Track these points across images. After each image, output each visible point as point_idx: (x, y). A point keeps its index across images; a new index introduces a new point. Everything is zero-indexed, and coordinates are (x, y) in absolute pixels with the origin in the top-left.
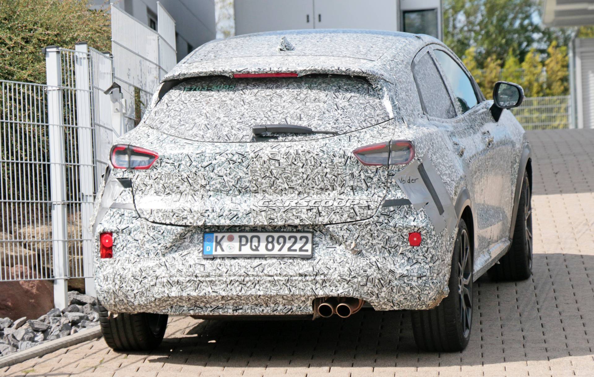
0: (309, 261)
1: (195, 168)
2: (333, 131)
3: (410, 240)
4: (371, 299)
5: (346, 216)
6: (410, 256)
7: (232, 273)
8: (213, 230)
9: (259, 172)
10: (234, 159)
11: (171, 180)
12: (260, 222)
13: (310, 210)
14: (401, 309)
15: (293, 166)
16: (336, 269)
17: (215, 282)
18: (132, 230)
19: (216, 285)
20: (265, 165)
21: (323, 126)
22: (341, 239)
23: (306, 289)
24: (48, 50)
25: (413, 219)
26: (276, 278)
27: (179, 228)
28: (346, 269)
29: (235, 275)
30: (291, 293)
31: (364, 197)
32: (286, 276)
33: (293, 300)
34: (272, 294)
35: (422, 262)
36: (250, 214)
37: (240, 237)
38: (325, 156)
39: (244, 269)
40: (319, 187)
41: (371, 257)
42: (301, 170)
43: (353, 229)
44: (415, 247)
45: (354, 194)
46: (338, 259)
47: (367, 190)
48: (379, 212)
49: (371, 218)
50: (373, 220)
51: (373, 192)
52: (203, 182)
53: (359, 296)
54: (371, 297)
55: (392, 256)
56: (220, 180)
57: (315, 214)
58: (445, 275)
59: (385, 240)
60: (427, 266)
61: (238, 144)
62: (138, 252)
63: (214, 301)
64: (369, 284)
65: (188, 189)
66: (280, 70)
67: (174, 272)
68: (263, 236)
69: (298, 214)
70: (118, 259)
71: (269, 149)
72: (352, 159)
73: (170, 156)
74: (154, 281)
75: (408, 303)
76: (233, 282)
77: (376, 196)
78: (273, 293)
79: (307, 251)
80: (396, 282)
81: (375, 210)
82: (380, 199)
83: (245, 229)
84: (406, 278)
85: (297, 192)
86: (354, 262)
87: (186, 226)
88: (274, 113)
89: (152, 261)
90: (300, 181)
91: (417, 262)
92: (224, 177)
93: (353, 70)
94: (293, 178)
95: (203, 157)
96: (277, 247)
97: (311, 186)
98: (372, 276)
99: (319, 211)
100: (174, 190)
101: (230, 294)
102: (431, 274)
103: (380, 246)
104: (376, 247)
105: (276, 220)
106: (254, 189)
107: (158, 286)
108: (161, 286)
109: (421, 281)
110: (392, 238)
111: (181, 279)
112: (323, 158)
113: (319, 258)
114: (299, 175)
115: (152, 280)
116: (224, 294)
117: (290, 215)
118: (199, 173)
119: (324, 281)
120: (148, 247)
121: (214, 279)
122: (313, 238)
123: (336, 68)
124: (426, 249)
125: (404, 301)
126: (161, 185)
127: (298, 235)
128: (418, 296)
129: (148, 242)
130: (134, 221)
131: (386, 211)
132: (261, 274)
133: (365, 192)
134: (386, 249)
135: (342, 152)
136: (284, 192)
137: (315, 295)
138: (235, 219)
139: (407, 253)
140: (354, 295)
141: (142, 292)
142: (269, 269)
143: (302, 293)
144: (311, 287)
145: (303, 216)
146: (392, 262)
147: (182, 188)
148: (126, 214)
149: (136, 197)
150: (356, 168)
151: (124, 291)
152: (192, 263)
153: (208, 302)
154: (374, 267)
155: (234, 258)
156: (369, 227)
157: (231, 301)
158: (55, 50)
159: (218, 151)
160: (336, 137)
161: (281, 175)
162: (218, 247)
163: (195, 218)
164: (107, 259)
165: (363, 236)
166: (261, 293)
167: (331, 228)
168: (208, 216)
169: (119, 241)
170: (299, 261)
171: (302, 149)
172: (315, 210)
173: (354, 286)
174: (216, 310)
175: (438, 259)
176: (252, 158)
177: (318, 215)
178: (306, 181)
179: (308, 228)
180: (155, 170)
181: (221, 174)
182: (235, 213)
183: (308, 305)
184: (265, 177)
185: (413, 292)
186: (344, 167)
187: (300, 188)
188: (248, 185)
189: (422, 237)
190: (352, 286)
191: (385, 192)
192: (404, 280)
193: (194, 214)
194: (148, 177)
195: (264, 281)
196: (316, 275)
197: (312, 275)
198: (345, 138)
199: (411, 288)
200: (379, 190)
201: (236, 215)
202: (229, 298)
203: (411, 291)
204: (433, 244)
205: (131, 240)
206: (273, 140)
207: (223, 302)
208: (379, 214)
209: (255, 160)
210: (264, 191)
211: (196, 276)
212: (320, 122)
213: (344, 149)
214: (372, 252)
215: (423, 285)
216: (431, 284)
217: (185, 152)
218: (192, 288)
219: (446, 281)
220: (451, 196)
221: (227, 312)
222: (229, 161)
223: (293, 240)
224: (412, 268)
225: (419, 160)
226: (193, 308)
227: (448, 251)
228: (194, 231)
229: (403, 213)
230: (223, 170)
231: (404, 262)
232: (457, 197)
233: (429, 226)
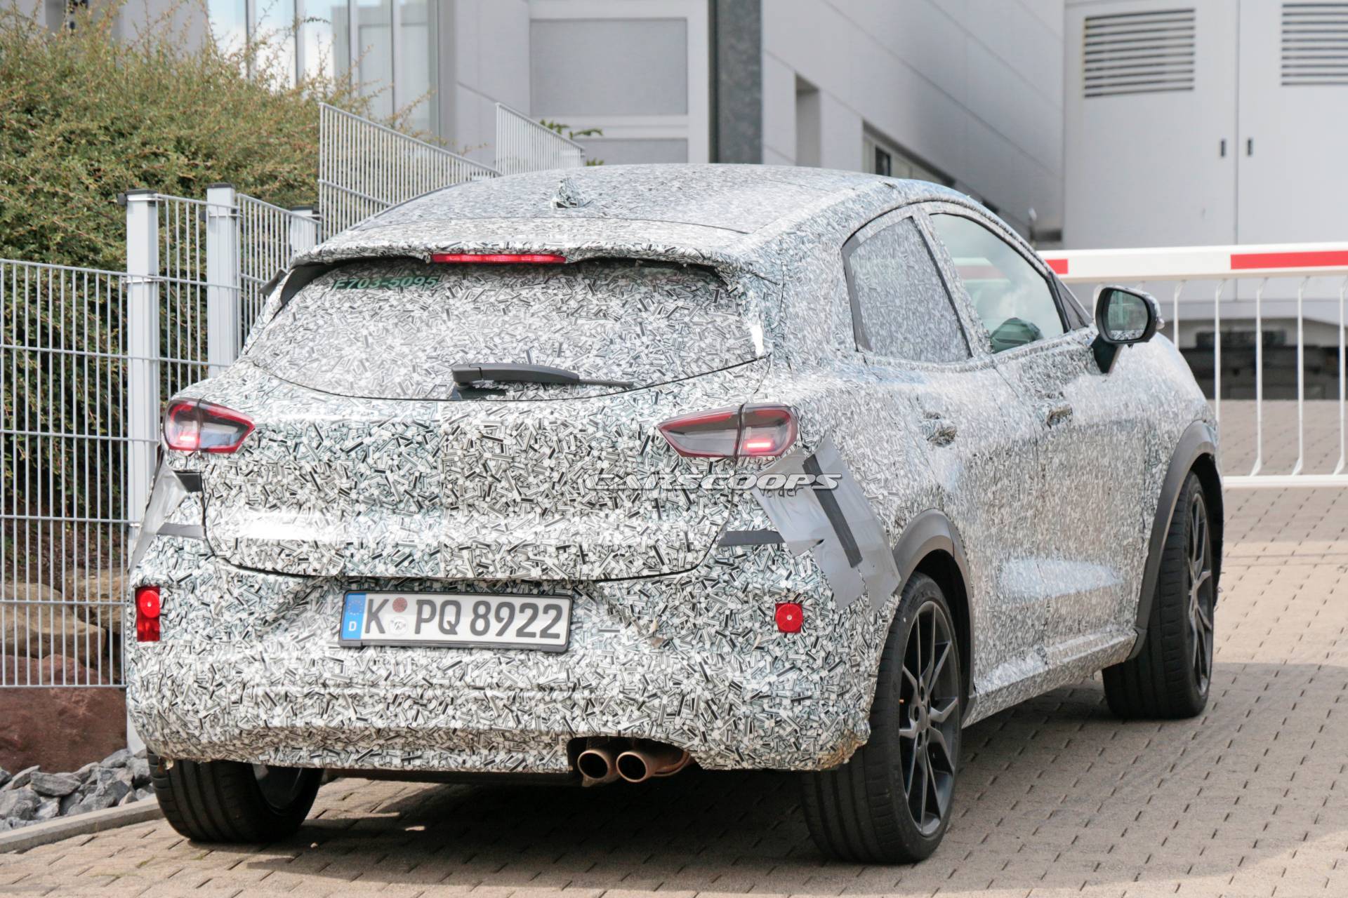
0: (561, 658)
1: (329, 454)
2: (624, 380)
3: (779, 619)
4: (689, 744)
5: (639, 563)
6: (779, 654)
7: (397, 680)
8: (366, 586)
9: (459, 464)
10: (409, 434)
11: (279, 478)
12: (459, 571)
13: (565, 548)
14: (758, 766)
15: (531, 453)
16: (615, 676)
17: (362, 697)
18: (199, 581)
19: (364, 706)
20: (472, 450)
21: (605, 371)
22: (628, 612)
23: (552, 718)
24: (131, 198)
25: (785, 574)
26: (489, 693)
27: (291, 581)
28: (638, 677)
29: (405, 685)
30: (521, 727)
31: (681, 524)
32: (510, 688)
33: (525, 742)
34: (481, 727)
35: (804, 667)
36: (438, 555)
37: (421, 604)
38: (600, 434)
39: (424, 672)
40: (585, 500)
41: (693, 653)
42: (547, 462)
43: (654, 592)
44: (789, 636)
45: (660, 517)
46: (622, 657)
47: (688, 509)
48: (712, 557)
49: (692, 569)
50: (697, 574)
51: (701, 513)
52: (345, 484)
53: (663, 736)
54: (689, 739)
55: (739, 654)
56: (379, 479)
57: (574, 557)
58: (860, 697)
59: (723, 617)
60: (816, 677)
61: (418, 404)
62: (209, 630)
63: (362, 739)
64: (685, 711)
65: (313, 498)
66: (527, 247)
67: (279, 673)
68: (467, 602)
69: (538, 558)
70: (170, 644)
71: (482, 415)
72: (657, 442)
73: (278, 425)
74: (239, 692)
75: (773, 755)
76: (399, 700)
77: (708, 523)
78: (483, 725)
79: (557, 636)
80: (744, 709)
81: (702, 553)
82: (714, 528)
83: (431, 587)
84: (766, 701)
85: (539, 510)
86: (654, 663)
87: (306, 576)
88: (507, 338)
89: (237, 650)
90: (546, 486)
91: (793, 667)
92: (388, 472)
93: (682, 250)
94: (531, 479)
95: (345, 430)
96: (495, 626)
97: (568, 497)
98: (693, 695)
99: (582, 551)
100: (285, 499)
101: (393, 726)
102: (822, 693)
103: (713, 631)
104: (704, 632)
105: (491, 569)
106: (450, 500)
107: (245, 703)
108: (252, 704)
109: (800, 708)
110: (738, 612)
111: (293, 690)
112: (594, 438)
113: (581, 652)
114: (543, 474)
115: (234, 691)
116: (380, 724)
117: (521, 557)
118: (336, 464)
119: (589, 702)
120: (229, 619)
121: (360, 692)
122: (571, 609)
123: (645, 246)
124: (813, 639)
125: (762, 750)
126: (259, 488)
127: (541, 603)
128: (793, 740)
129: (228, 608)
130: (202, 563)
131: (727, 554)
132: (458, 684)
133: (685, 514)
134: (725, 636)
135: (635, 426)
136: (511, 509)
137: (571, 733)
138: (406, 563)
139: (771, 647)
140: (653, 734)
141: (215, 716)
142: (476, 673)
143: (543, 728)
144: (561, 714)
145: (550, 562)
146: (737, 666)
147: (302, 495)
148: (187, 548)
149: (211, 512)
150: (665, 461)
151: (179, 713)
152: (316, 655)
153: (349, 742)
154: (697, 675)
155: (405, 646)
156: (689, 589)
157: (397, 740)
158: (146, 197)
159: (376, 417)
160: (626, 395)
161: (505, 471)
162: (373, 625)
163: (325, 560)
164: (150, 644)
165: (676, 608)
166: (458, 724)
167: (607, 588)
168: (352, 556)
169: (173, 605)
170: (539, 656)
171: (552, 418)
172: (573, 550)
173: (654, 715)
174: (367, 759)
175: (841, 661)
176: (446, 434)
177: (580, 560)
178: (557, 487)
179: (564, 588)
180: (247, 454)
181: (381, 467)
182: (407, 551)
183: (559, 753)
184: (471, 476)
185: (781, 732)
186: (639, 460)
187: (546, 500)
188: (436, 491)
189: (805, 614)
190: (649, 716)
191: (726, 514)
192: (761, 706)
193: (323, 550)
194: (233, 470)
195: (463, 698)
196: (574, 690)
197: (564, 687)
198: (647, 397)
199: (776, 722)
200: (715, 509)
201: (410, 555)
202: (392, 734)
203: (777, 729)
204: (830, 628)
205: (196, 604)
206: (494, 397)
207: (382, 742)
208: (711, 561)
209: (451, 437)
210: (469, 505)
211: (325, 685)
212: (599, 361)
213: (640, 419)
214: (694, 642)
215: (806, 716)
216: (823, 716)
217: (310, 417)
218: (316, 710)
219: (863, 710)
220: (885, 527)
221: (391, 763)
222: (399, 439)
223: (529, 612)
224: (781, 679)
225: (807, 448)
226: (320, 752)
227: (869, 646)
228: (326, 588)
229: (764, 560)
230: (385, 458)
231: (765, 667)
232: (901, 531)
233: (821, 590)
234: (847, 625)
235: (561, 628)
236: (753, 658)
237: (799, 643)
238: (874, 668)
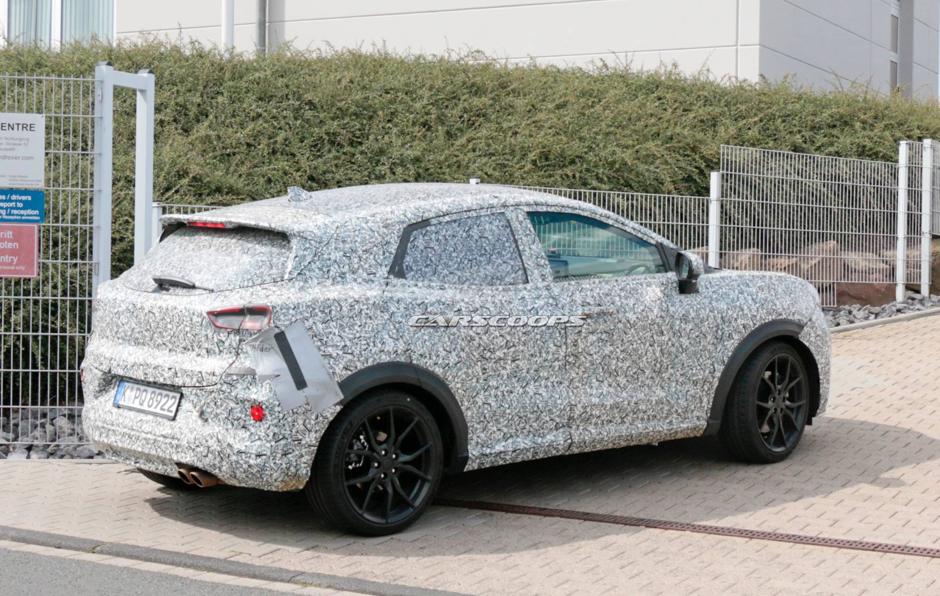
0: (172, 423)
1: (112, 315)
2: (212, 288)
3: (253, 414)
4: (215, 472)
5: (195, 380)
6: (253, 432)
7: (125, 425)
9: (143, 324)
11: (103, 324)
12: (140, 375)
13: (171, 369)
14: (249, 487)
15: (164, 321)
16: (186, 435)
17: (116, 432)
19: (116, 436)
20: (146, 318)
21: (209, 282)
23: (167, 452)
25: (255, 391)
26: (149, 436)
28: (194, 436)
29: (126, 428)
30: (157, 454)
35: (263, 439)
36: (134, 367)
37: (137, 390)
38: (187, 314)
39: (132, 423)
40: (183, 346)
41: (215, 427)
42: (169, 326)
43: (200, 395)
44: (258, 423)
45: (208, 358)
47: (219, 355)
48: (223, 380)
49: (215, 385)
50: (217, 388)
51: (223, 357)
52: (116, 329)
53: (203, 467)
54: (214, 469)
55: (234, 429)
56: (123, 328)
57: (173, 374)
58: (302, 456)
59: (228, 411)
60: (268, 445)
64: (210, 455)
65: (110, 335)
67: (97, 416)
68: (150, 390)
69: (162, 373)
72: (206, 320)
75: (253, 482)
76: (125, 435)
77: (225, 362)
78: (147, 452)
79: (172, 412)
80: (234, 457)
81: (219, 377)
82: (227, 366)
84: (243, 454)
85: (168, 349)
86: (200, 430)
88: (190, 264)
90: (170, 337)
91: (259, 439)
92: (125, 325)
93: (262, 224)
94: (164, 334)
96: (155, 404)
97: (177, 344)
98: (213, 448)
99: (176, 371)
102: (272, 453)
103: (224, 417)
104: (220, 417)
105: (149, 376)
106: (142, 341)
109: (260, 460)
110: (234, 409)
111: (100, 425)
112: (185, 316)
113: (178, 421)
114: (168, 331)
117: (158, 372)
118: (114, 320)
119: (177, 446)
121: (116, 429)
122: (179, 399)
124: (268, 425)
125: (246, 479)
127: (171, 395)
128: (259, 476)
131: (229, 379)
132: (140, 430)
133: (217, 357)
134: (229, 420)
135: (199, 311)
136: (160, 348)
139: (250, 427)
140: (199, 465)
142: (146, 425)
143: (164, 456)
144: (169, 450)
145: (166, 375)
146: (233, 435)
147: (108, 333)
150: (210, 330)
152: (107, 409)
154: (215, 439)
155: (129, 409)
156: (213, 394)
161: (156, 329)
162: (123, 397)
165: (209, 404)
166: (140, 450)
170: (165, 420)
171: (172, 304)
172: (173, 370)
175: (284, 438)
177: (175, 376)
178: (173, 339)
181: (124, 322)
182: (126, 364)
183: (175, 469)
184: (146, 331)
185: (252, 471)
186: (200, 328)
187: (170, 345)
188: (138, 336)
189: (264, 413)
190: (197, 456)
191: (234, 358)
192: (241, 457)
193: (106, 360)
195: (141, 437)
196: (173, 439)
197: (170, 438)
198: (214, 297)
199: (249, 466)
200: (230, 355)
203: (250, 469)
204: (277, 421)
206: (166, 292)
208: (222, 382)
210: (148, 344)
211: (107, 424)
212: (210, 277)
213: (202, 308)
214: (216, 422)
215: (263, 464)
216: (272, 465)
218: (105, 435)
220: (331, 371)
222: (128, 309)
223: (167, 399)
224: (252, 444)
225: (278, 327)
227: (310, 431)
229: (246, 383)
230: (124, 319)
231: (246, 438)
232: (349, 373)
233: (271, 401)
234: (289, 419)
235: (174, 409)
236: (242, 434)
237: (262, 427)
238: (314, 442)
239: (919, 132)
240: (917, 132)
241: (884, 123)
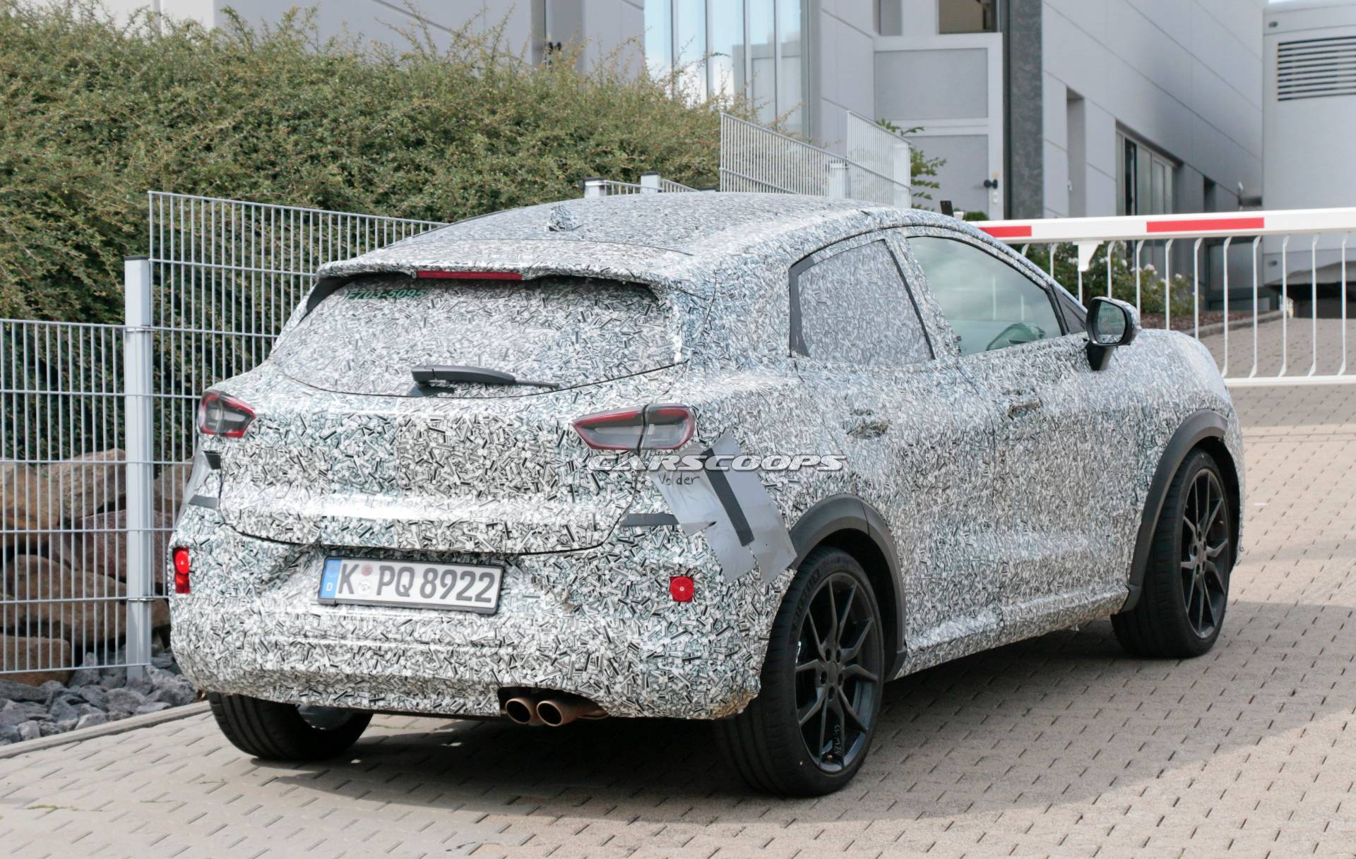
0: (491, 619)
1: (311, 440)
2: (552, 382)
3: (674, 590)
4: (596, 695)
5: (553, 540)
6: (673, 620)
7: (361, 634)
8: (343, 553)
9: (411, 451)
10: (371, 425)
11: (274, 459)
12: (409, 543)
13: (493, 525)
14: (657, 715)
15: (468, 443)
16: (533, 636)
17: (334, 648)
18: (214, 545)
19: (336, 654)
20: (421, 440)
21: (538, 373)
22: (544, 581)
23: (483, 670)
25: (678, 551)
26: (433, 647)
27: (280, 547)
28: (552, 637)
29: (367, 638)
30: (458, 677)
31: (591, 507)
32: (449, 644)
33: (463, 689)
34: (426, 676)
35: (694, 631)
36: (392, 529)
37: (383, 569)
38: (524, 428)
39: (382, 628)
40: (512, 485)
41: (599, 618)
42: (481, 452)
43: (566, 565)
44: (682, 604)
45: (574, 501)
46: (540, 619)
47: (598, 494)
48: (615, 535)
49: (598, 545)
50: (602, 550)
51: (608, 498)
52: (323, 466)
53: (573, 688)
54: (595, 691)
55: (638, 619)
56: (348, 463)
57: (500, 533)
58: (750, 657)
59: (624, 588)
60: (705, 640)
61: (382, 400)
62: (222, 587)
63: (337, 682)
64: (590, 667)
65: (299, 477)
66: (490, 266)
67: (271, 625)
68: (420, 568)
69: (471, 533)
70: (197, 596)
71: (430, 410)
72: (571, 436)
73: (273, 415)
74: (241, 639)
75: (669, 706)
76: (363, 651)
77: (613, 506)
78: (428, 674)
79: (489, 600)
80: (641, 667)
81: (607, 532)
82: (619, 511)
83: (393, 555)
84: (660, 659)
85: (475, 492)
86: (565, 625)
87: (292, 544)
88: (466, 344)
89: (242, 604)
90: (481, 471)
91: (686, 631)
92: (356, 457)
93: (615, 270)
94: (468, 466)
95: (323, 420)
96: (440, 590)
97: (498, 481)
98: (597, 654)
99: (507, 528)
100: (279, 478)
101: (358, 672)
102: (711, 654)
103: (616, 599)
104: (609, 600)
105: (434, 542)
106: (404, 482)
107: (246, 648)
108: (251, 650)
109: (691, 666)
110: (637, 584)
111: (282, 639)
112: (519, 432)
113: (508, 615)
114: (478, 461)
115: (238, 639)
116: (348, 670)
117: (458, 533)
118: (317, 449)
119: (512, 658)
120: (236, 578)
121: (332, 643)
122: (503, 577)
123: (584, 266)
124: (703, 608)
125: (659, 702)
126: (260, 468)
127: (478, 571)
128: (685, 694)
129: (235, 568)
130: (217, 530)
131: (628, 534)
132: (408, 638)
133: (595, 498)
134: (626, 604)
135: (553, 422)
136: (453, 491)
137: (498, 683)
138: (367, 535)
139: (666, 614)
140: (564, 686)
141: (226, 659)
142: (423, 629)
143: (475, 678)
144: (490, 667)
145: (481, 537)
146: (636, 629)
147: (292, 474)
148: (207, 517)
149: (226, 487)
150: (578, 452)
151: (202, 654)
152: (301, 611)
153: (327, 685)
154: (601, 637)
155: (369, 605)
156: (595, 563)
157: (364, 684)
159: (347, 410)
160: (551, 396)
161: (447, 458)
162: (345, 586)
163: (306, 530)
164: (183, 595)
165: (585, 579)
166: (408, 673)
167: (527, 561)
168: (326, 527)
169: (198, 561)
170: (474, 617)
171: (485, 414)
172: (500, 527)
173: (564, 670)
174: (342, 699)
175: (729, 627)
176: (400, 426)
177: (505, 536)
178: (489, 473)
179: (498, 559)
180: (251, 439)
181: (350, 452)
182: (368, 524)
183: (493, 699)
184: (419, 463)
185: (674, 687)
186: (557, 451)
187: (480, 484)
188: (393, 474)
189: (696, 586)
190: (560, 670)
191: (630, 499)
192: (656, 664)
193: (304, 522)
194: (242, 452)
195: (412, 651)
196: (500, 646)
197: (492, 644)
198: (568, 397)
199: (669, 678)
200: (621, 494)
201: (371, 528)
202: (359, 680)
203: (670, 684)
204: (718, 598)
205: (213, 564)
206: (444, 394)
207: (352, 685)
208: (614, 539)
209: (404, 429)
210: (420, 487)
211: (306, 636)
212: (536, 365)
213: (558, 416)
214: (600, 608)
215: (695, 673)
216: (711, 673)
217: (297, 409)
218: (299, 657)
219: (754, 668)
220: (781, 511)
221: (360, 703)
222: (364, 429)
223: (468, 579)
224: (674, 641)
225: (704, 442)
226: (306, 692)
227: (760, 614)
228: (312, 553)
229: (661, 538)
230: (353, 445)
231: (661, 631)
232: (800, 514)
233: (709, 566)
234: (735, 596)
235: (493, 593)
236: (651, 624)
237: (691, 610)
238: (765, 632)
239: (625, 156)
240: (620, 159)
241: (540, 134)
